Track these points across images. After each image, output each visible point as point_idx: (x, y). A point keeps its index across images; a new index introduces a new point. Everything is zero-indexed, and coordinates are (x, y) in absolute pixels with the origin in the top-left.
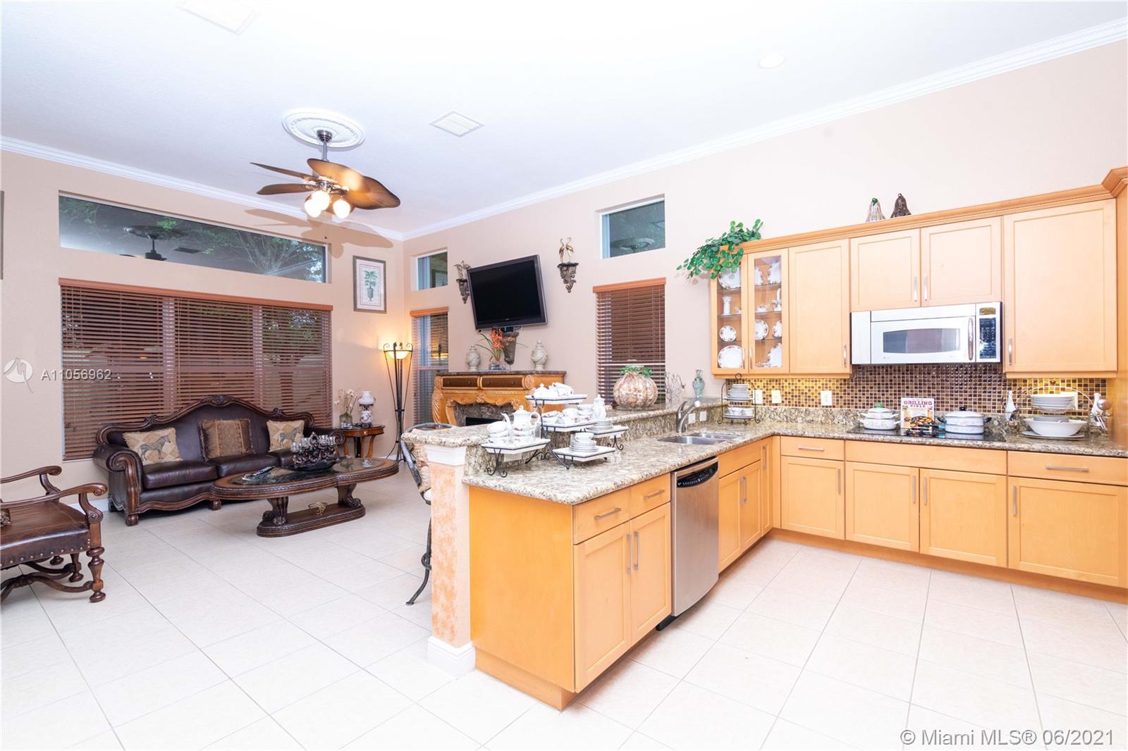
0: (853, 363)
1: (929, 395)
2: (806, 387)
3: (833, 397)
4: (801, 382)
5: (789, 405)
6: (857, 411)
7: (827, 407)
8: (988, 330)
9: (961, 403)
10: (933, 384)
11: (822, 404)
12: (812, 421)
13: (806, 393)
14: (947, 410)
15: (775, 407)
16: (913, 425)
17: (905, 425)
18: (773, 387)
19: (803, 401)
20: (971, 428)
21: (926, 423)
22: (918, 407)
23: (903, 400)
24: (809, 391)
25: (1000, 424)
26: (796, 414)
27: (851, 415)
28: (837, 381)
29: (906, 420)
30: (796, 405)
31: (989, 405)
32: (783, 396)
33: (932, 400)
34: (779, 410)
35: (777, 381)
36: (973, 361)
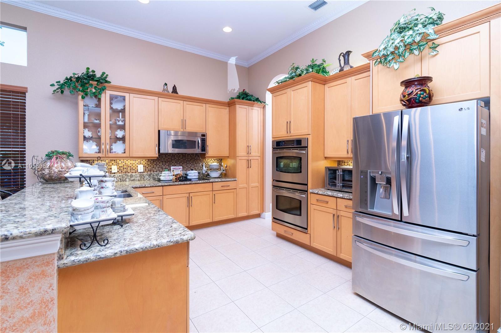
0: (159, 152)
1: (180, 165)
2: (131, 164)
3: (144, 168)
4: (128, 161)
5: (122, 173)
6: (154, 173)
7: (141, 172)
8: (203, 142)
9: (190, 168)
11: (139, 171)
12: (134, 180)
13: (131, 167)
14: (187, 170)
19: (129, 170)
21: (180, 176)
22: (178, 170)
23: (172, 167)
25: (202, 174)
26: (126, 177)
27: (152, 175)
28: (145, 160)
29: (174, 176)
30: (125, 173)
33: (182, 167)
34: (116, 176)
35: (114, 161)
36: (198, 153)
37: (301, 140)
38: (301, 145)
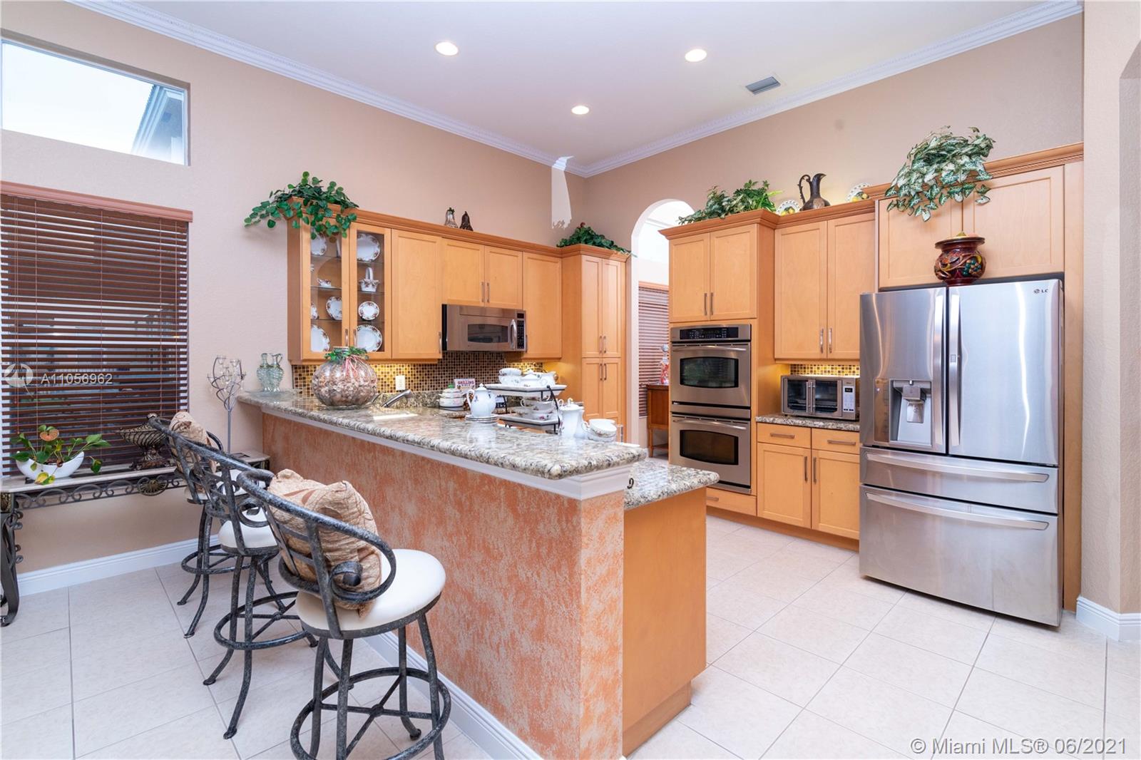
2: (382, 373)
3: (405, 382)
7: (401, 391)
8: (520, 329)
11: (397, 389)
13: (382, 379)
23: (456, 380)
24: (385, 376)
28: (409, 366)
33: (474, 380)
37: (737, 328)
38: (737, 337)
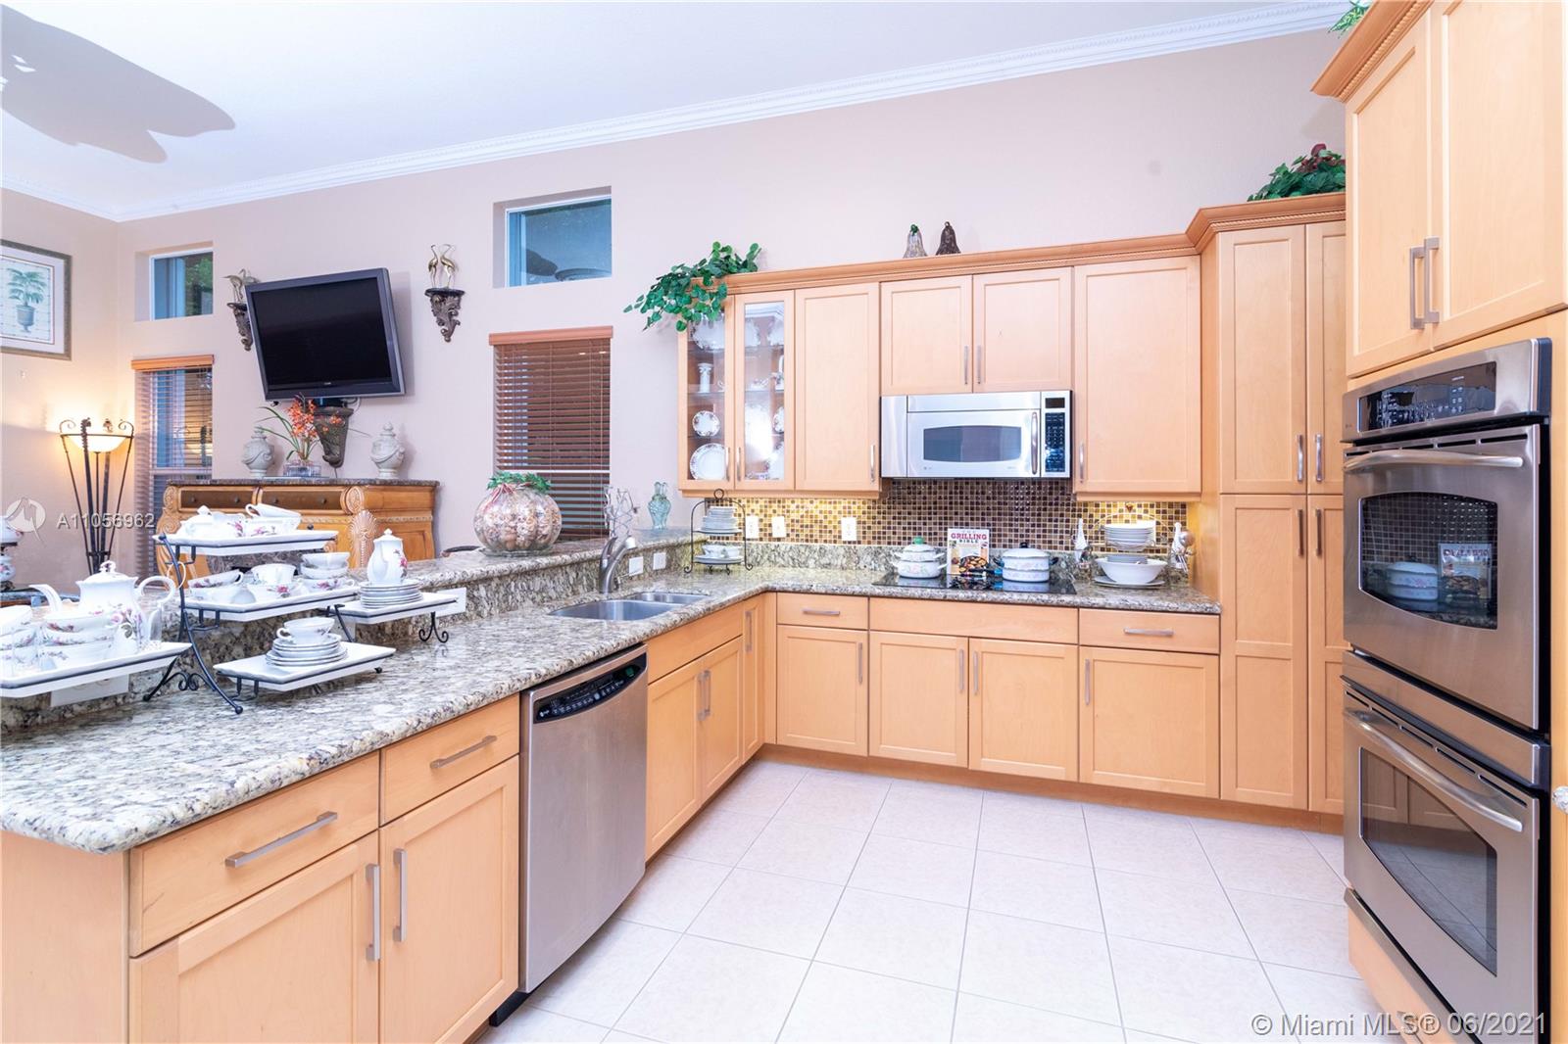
0: (883, 476)
1: (983, 525)
2: (821, 512)
3: (858, 528)
4: (815, 504)
5: (797, 541)
6: (891, 549)
7: (849, 542)
8: (1055, 430)
9: (1022, 536)
10: (988, 509)
11: (844, 538)
12: (829, 564)
13: (821, 522)
14: (1005, 546)
15: (777, 543)
16: (963, 569)
17: (953, 570)
18: (775, 511)
19: (816, 534)
20: (1034, 574)
21: (979, 566)
22: (969, 543)
23: (950, 531)
24: (826, 517)
25: (1068, 567)
26: (807, 553)
27: (883, 555)
28: (864, 503)
29: (954, 562)
30: (807, 541)
31: (1055, 538)
32: (788, 525)
33: (986, 532)
34: (783, 548)
35: (779, 502)
36: (1037, 475)
